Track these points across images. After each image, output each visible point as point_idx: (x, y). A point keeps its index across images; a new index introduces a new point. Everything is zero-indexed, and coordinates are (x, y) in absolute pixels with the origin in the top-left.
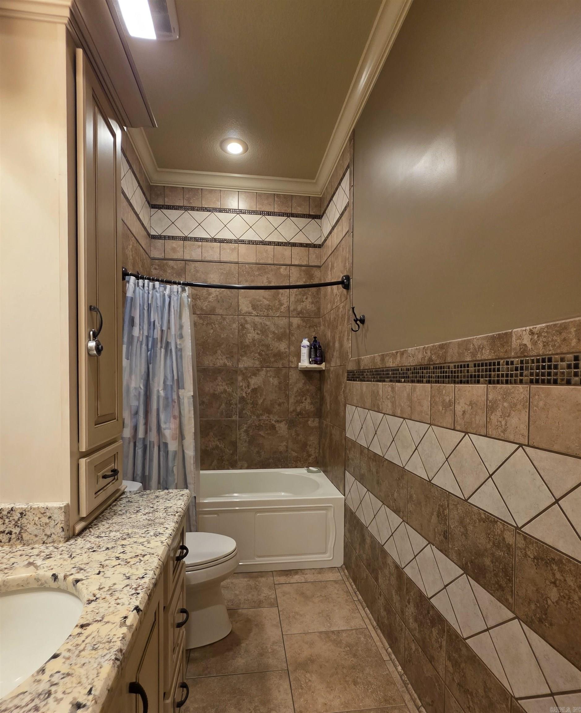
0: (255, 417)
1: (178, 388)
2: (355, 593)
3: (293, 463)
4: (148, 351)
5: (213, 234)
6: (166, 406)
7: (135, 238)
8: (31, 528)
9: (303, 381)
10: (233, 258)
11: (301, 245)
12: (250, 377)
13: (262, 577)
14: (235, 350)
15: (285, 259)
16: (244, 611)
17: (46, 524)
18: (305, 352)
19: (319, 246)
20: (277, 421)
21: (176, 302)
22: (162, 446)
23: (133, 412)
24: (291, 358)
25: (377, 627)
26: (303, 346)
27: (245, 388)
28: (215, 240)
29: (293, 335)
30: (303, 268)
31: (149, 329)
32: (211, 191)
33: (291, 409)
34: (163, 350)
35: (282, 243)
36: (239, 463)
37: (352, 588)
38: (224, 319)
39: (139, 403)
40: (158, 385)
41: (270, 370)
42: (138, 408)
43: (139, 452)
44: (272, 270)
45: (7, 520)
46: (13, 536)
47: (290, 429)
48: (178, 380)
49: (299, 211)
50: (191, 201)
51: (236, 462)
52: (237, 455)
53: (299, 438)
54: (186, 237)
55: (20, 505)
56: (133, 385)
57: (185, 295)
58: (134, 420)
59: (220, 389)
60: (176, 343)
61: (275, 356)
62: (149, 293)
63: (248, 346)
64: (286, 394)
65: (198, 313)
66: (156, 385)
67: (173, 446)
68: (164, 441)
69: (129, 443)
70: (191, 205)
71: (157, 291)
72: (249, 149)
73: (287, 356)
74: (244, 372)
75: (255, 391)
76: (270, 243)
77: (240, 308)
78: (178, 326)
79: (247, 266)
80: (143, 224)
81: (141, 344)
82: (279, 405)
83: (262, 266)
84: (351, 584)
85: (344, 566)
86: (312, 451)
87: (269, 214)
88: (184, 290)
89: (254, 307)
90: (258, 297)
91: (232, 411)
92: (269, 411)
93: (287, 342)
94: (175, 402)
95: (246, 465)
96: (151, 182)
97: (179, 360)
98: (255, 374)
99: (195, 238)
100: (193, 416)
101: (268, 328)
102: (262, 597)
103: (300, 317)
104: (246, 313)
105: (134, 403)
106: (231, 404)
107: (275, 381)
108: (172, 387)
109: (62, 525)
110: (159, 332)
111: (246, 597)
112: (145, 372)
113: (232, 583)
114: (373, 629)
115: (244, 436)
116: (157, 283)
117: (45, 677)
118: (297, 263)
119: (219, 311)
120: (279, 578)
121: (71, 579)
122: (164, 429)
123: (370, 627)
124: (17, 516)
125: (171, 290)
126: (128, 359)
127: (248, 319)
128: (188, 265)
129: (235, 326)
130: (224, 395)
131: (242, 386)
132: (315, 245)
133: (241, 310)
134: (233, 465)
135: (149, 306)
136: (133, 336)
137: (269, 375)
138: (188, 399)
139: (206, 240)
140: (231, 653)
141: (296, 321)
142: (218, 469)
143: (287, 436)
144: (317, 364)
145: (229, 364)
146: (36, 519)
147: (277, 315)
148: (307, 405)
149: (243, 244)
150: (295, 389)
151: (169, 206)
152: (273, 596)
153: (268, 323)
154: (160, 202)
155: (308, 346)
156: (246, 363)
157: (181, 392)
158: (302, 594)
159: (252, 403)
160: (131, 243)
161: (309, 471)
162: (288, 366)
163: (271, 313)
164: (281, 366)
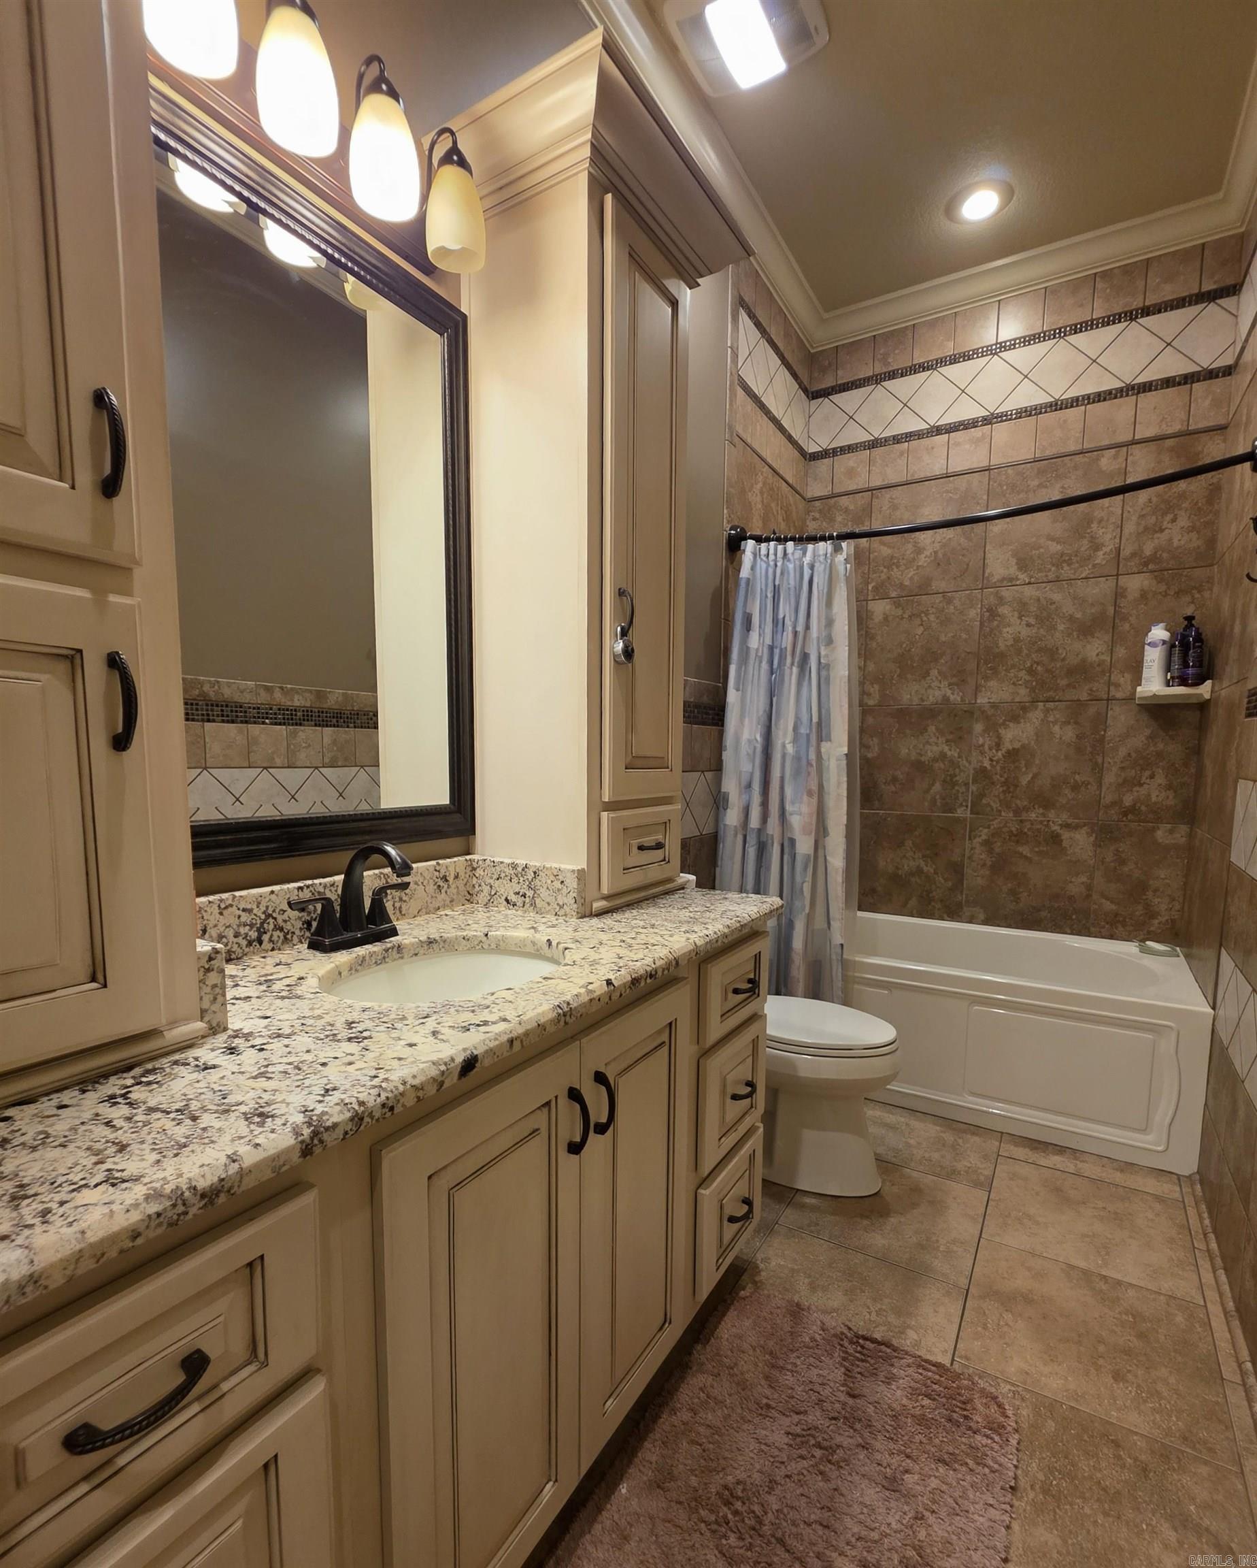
0: (1011, 815)
1: (820, 739)
2: (1205, 1235)
3: (1104, 927)
4: (772, 673)
5: (933, 420)
6: (797, 773)
7: (770, 467)
8: (543, 893)
9: (1148, 732)
10: (978, 459)
11: (1168, 383)
12: (1003, 724)
13: (973, 1134)
14: (972, 666)
15: (1114, 432)
16: (915, 1174)
17: (559, 890)
18: (1154, 658)
19: (1228, 371)
20: (1067, 826)
21: (822, 575)
22: (786, 844)
23: (744, 783)
24: (1116, 677)
25: (1234, 1313)
26: (1149, 644)
27: (990, 749)
28: (937, 430)
29: (1125, 618)
30: (1170, 443)
31: (774, 633)
32: (932, 324)
33: (1108, 798)
34: (795, 670)
35: (1110, 392)
36: (965, 909)
37: (1202, 1223)
38: (950, 601)
39: (753, 766)
40: (785, 734)
41: (1056, 709)
42: (752, 774)
43: (752, 852)
44: (1076, 468)
45: (522, 879)
46: (527, 900)
47: (1100, 846)
48: (819, 724)
49: (1169, 292)
50: (890, 360)
51: (960, 905)
52: (962, 893)
53: (1126, 869)
54: (877, 439)
55: (535, 863)
56: (746, 735)
57: (841, 558)
58: (745, 797)
59: (931, 751)
60: (819, 653)
61: (1071, 672)
62: (776, 565)
63: (1002, 655)
64: (1096, 763)
65: (893, 595)
66: (781, 733)
67: (804, 846)
68: (789, 835)
69: (736, 835)
70: (891, 369)
71: (789, 560)
72: (1017, 192)
73: (1103, 672)
74: (989, 713)
75: (1013, 755)
76: (1075, 402)
77: (987, 571)
78: (823, 622)
79: (1010, 471)
80: (790, 438)
81: (761, 662)
82: (1075, 788)
83: (1047, 464)
84: (1200, 1215)
85: (1197, 1177)
86: (1161, 904)
87: (1076, 329)
88: (837, 549)
89: (1023, 565)
90: (1034, 539)
91: (957, 798)
92: (1045, 802)
93: (1108, 637)
94: (812, 765)
95: (982, 916)
96: (812, 346)
97: (823, 686)
98: (1015, 718)
99: (894, 437)
100: (845, 794)
101: (1056, 609)
102: (961, 1166)
103: (1151, 572)
104: (1004, 579)
105: (746, 767)
106: (954, 784)
107: (1069, 734)
108: (808, 735)
109: (575, 895)
110: (790, 636)
111: (927, 1155)
112: (765, 711)
113: (907, 1124)
114: (1222, 1316)
115: (980, 854)
116: (790, 544)
117: (493, 998)
118: (1150, 433)
119: (939, 585)
120: (1012, 1147)
121: (561, 946)
122: (791, 814)
123: (1215, 1310)
124: (530, 875)
125: (814, 555)
126: (738, 690)
127: (1005, 593)
128: (877, 497)
129: (973, 613)
130: (939, 765)
131: (983, 745)
132: (1211, 372)
133: (991, 575)
134: (952, 912)
135: (776, 591)
136: (748, 648)
137: (1051, 719)
138: (838, 760)
139: (919, 435)
140: (865, 1222)
141: (1135, 584)
142: (921, 915)
143: (1092, 862)
144: (1186, 685)
145: (955, 697)
146: (549, 882)
147: (1083, 575)
148: (1155, 790)
149: (1006, 421)
150: (1122, 752)
151: (844, 384)
152: (988, 1172)
153: (1056, 597)
154: (828, 382)
155: (1164, 642)
156: (995, 692)
157: (825, 747)
158: (1058, 1190)
159: (1005, 783)
160: (760, 478)
161: (1145, 950)
162: (1105, 697)
163: (1066, 571)
164: (1084, 696)
